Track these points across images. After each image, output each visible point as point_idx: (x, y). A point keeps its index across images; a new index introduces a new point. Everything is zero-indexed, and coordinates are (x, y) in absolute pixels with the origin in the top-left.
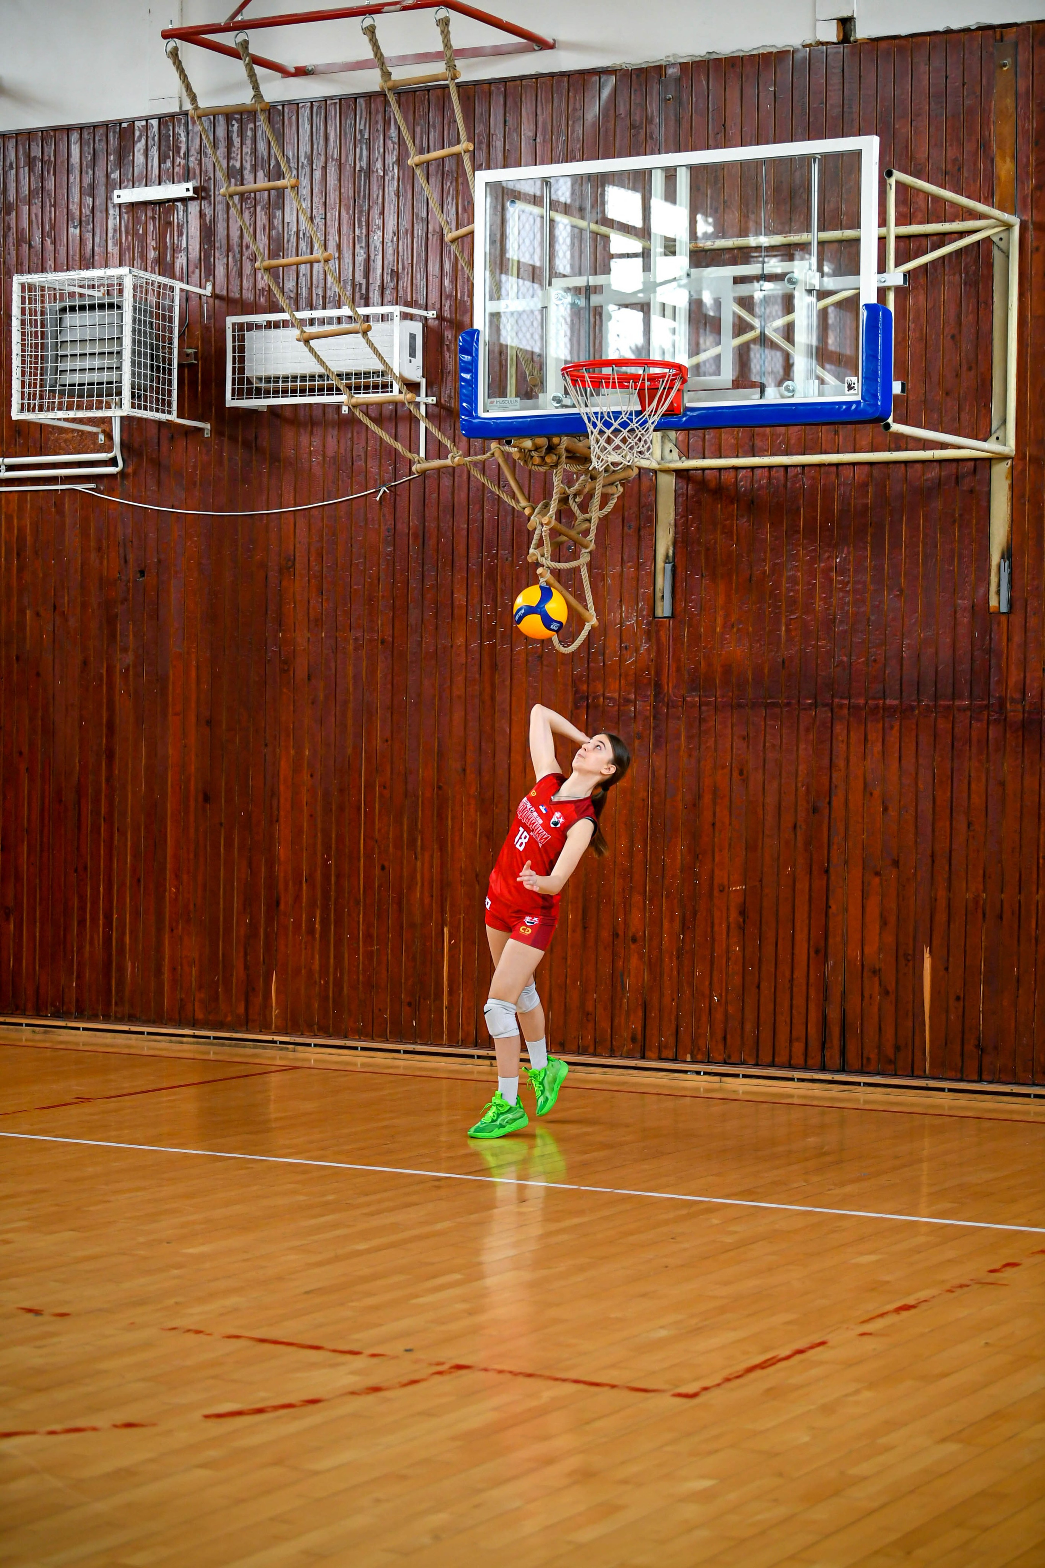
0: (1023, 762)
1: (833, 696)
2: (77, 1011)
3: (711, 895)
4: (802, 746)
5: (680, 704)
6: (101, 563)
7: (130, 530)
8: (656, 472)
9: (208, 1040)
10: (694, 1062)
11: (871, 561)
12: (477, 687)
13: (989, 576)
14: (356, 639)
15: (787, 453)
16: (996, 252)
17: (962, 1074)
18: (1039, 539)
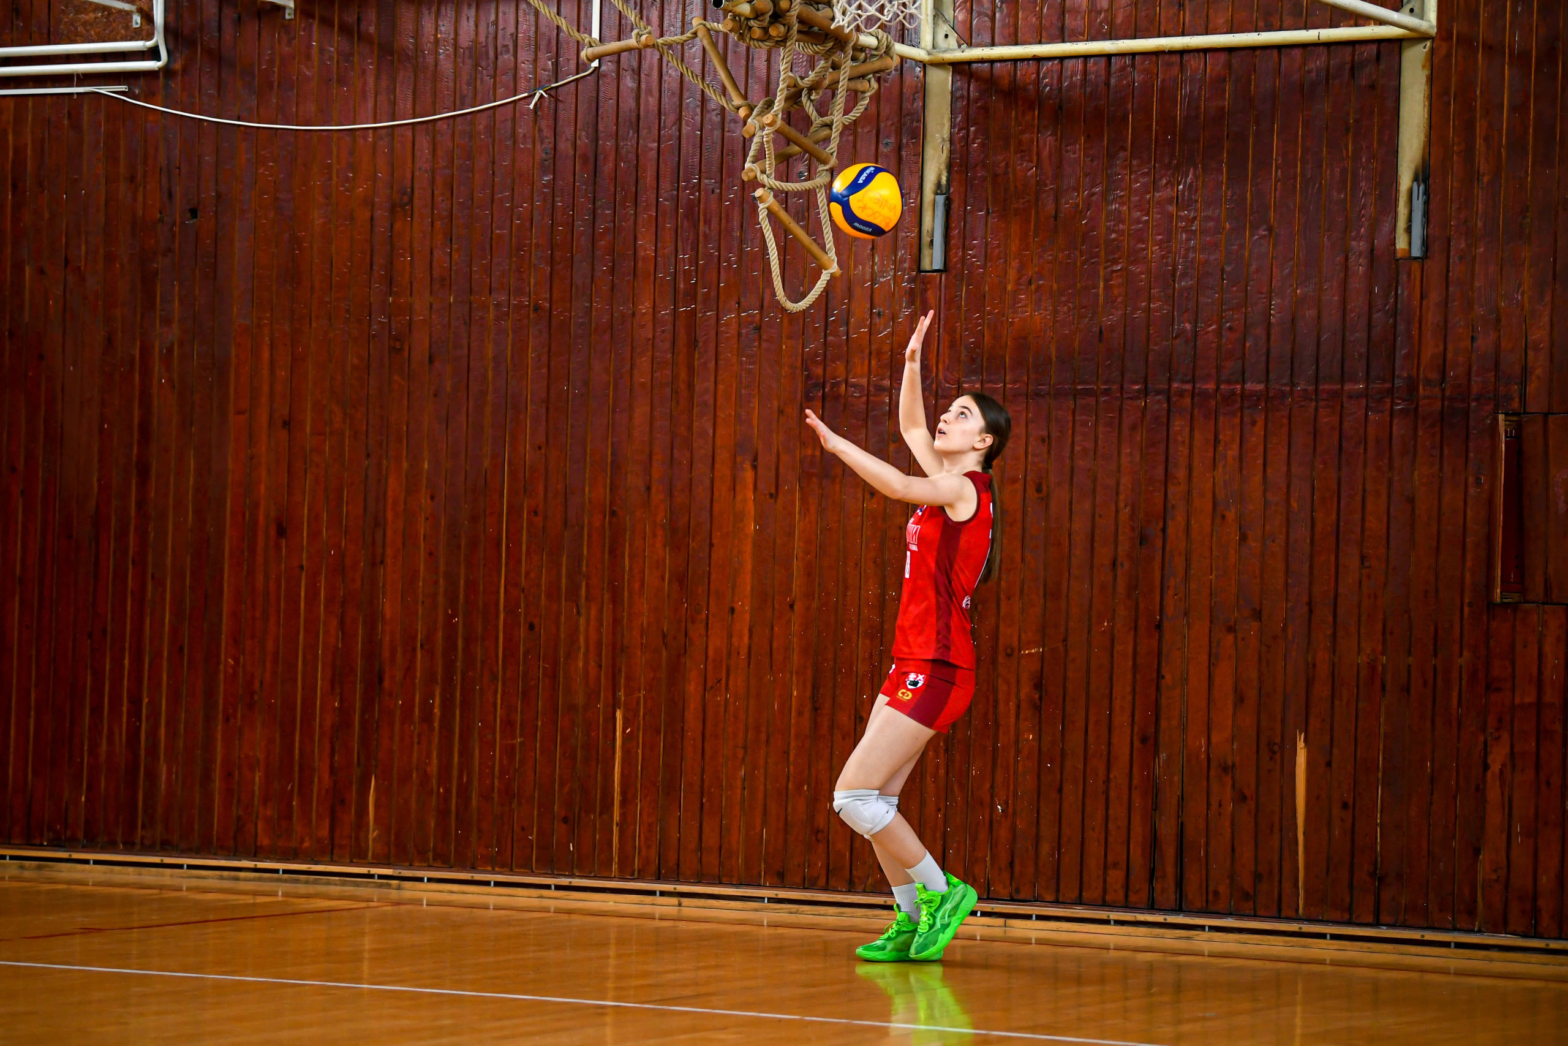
0: (1441, 469)
1: (1170, 380)
2: (85, 837)
3: (994, 662)
4: (1125, 450)
6: (135, 199)
7: (177, 152)
8: (924, 66)
9: (275, 875)
11: (1227, 188)
12: (668, 372)
13: (1396, 206)
14: (498, 306)
15: (1110, 37)
17: (1351, 915)
18: (1469, 153)
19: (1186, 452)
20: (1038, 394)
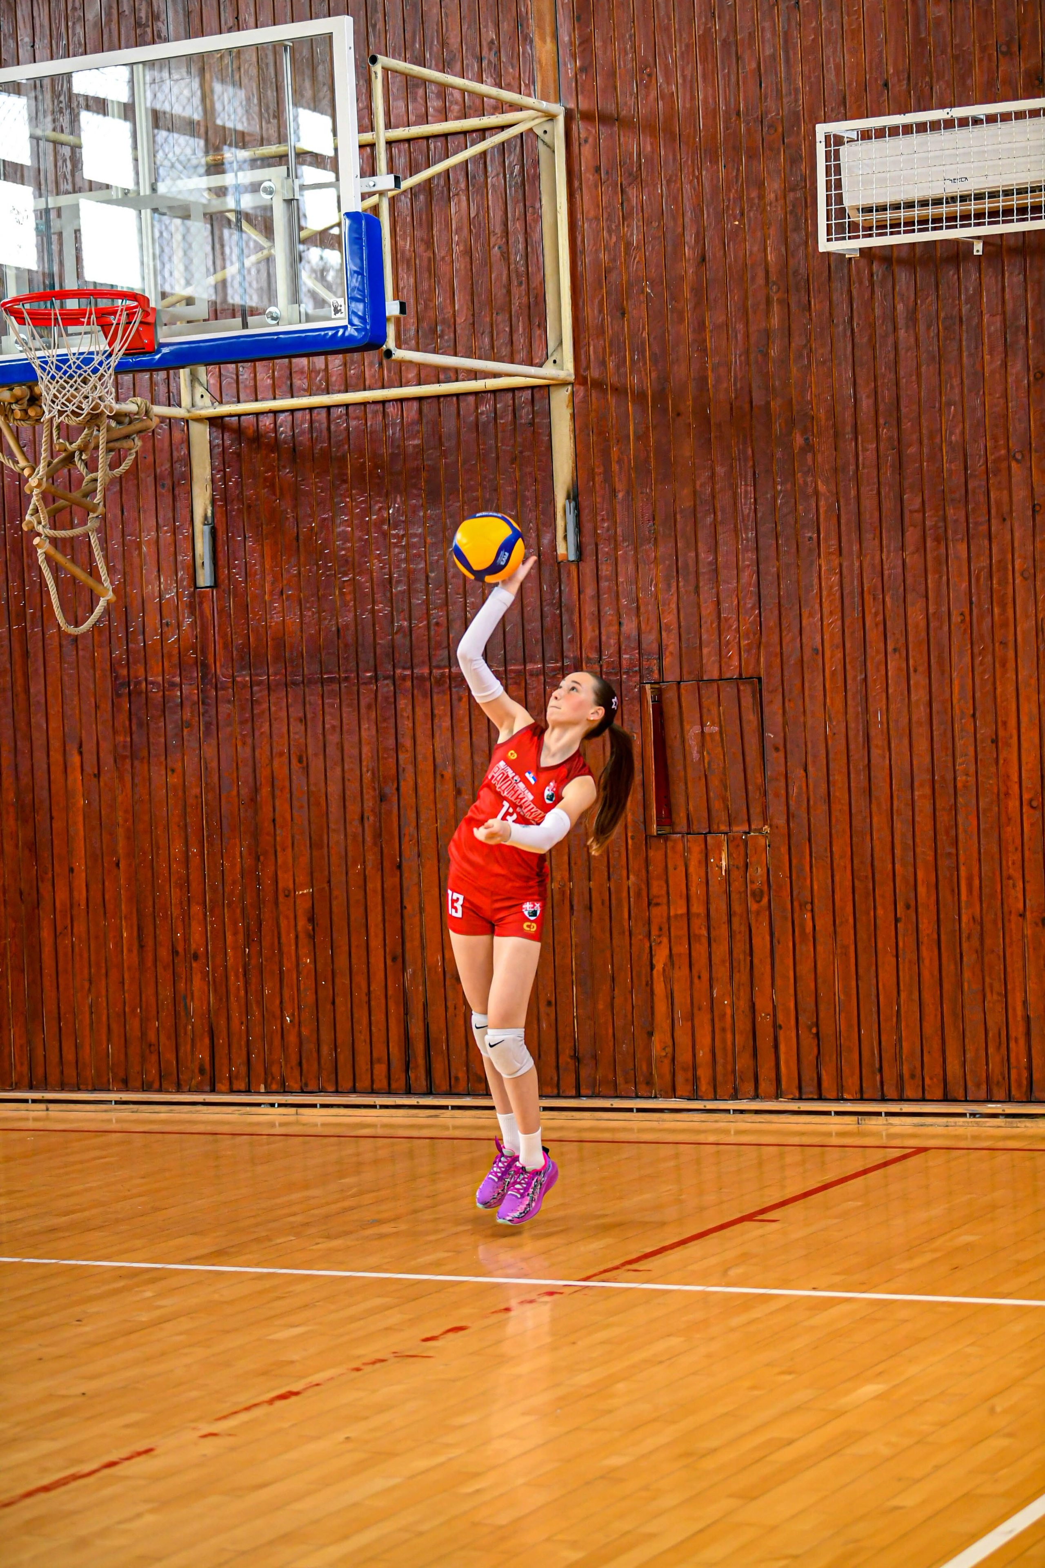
1: (394, 668)
3: (276, 903)
4: (365, 726)
5: (230, 685)
8: (187, 422)
10: (268, 1092)
11: (427, 510)
12: (8, 679)
13: (554, 520)
15: (328, 391)
16: (541, 148)
18: (608, 475)
19: (411, 725)
20: (294, 683)
